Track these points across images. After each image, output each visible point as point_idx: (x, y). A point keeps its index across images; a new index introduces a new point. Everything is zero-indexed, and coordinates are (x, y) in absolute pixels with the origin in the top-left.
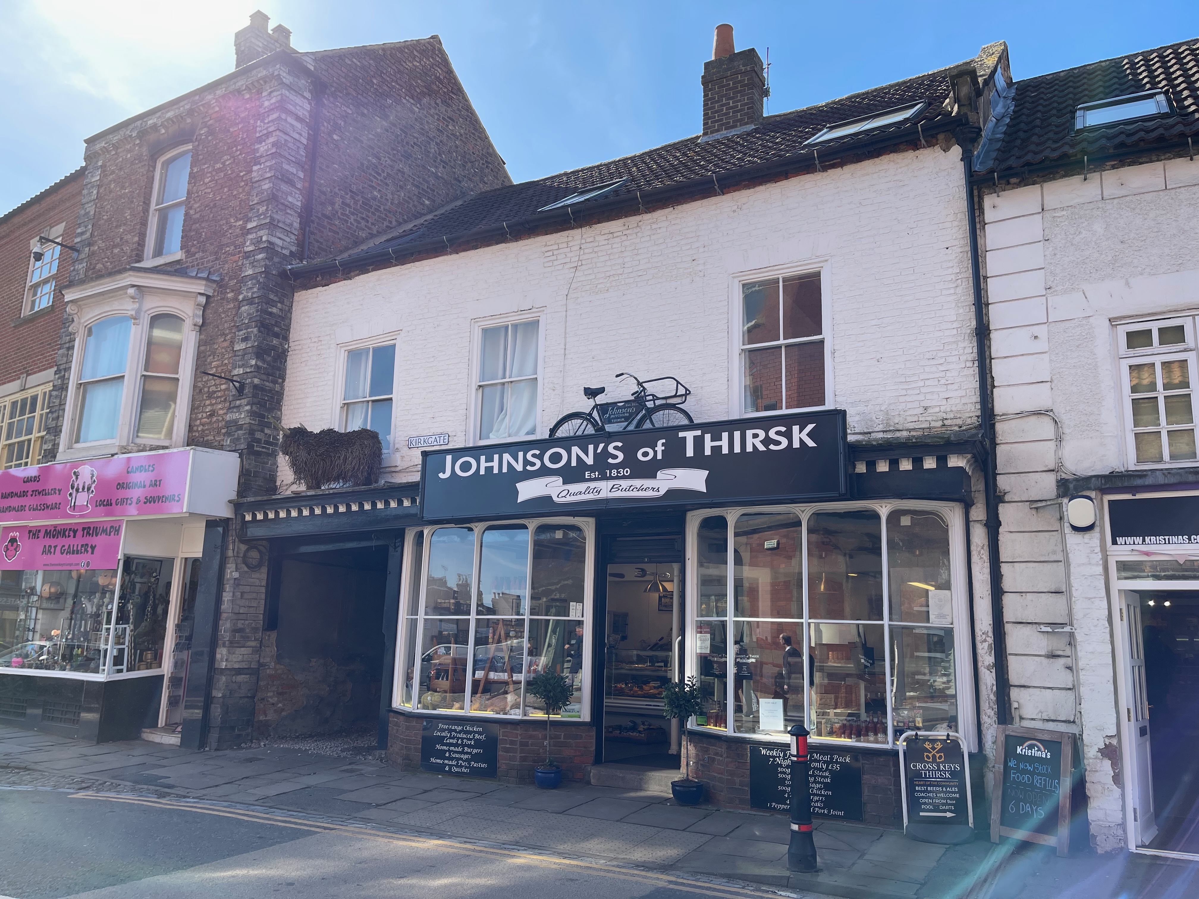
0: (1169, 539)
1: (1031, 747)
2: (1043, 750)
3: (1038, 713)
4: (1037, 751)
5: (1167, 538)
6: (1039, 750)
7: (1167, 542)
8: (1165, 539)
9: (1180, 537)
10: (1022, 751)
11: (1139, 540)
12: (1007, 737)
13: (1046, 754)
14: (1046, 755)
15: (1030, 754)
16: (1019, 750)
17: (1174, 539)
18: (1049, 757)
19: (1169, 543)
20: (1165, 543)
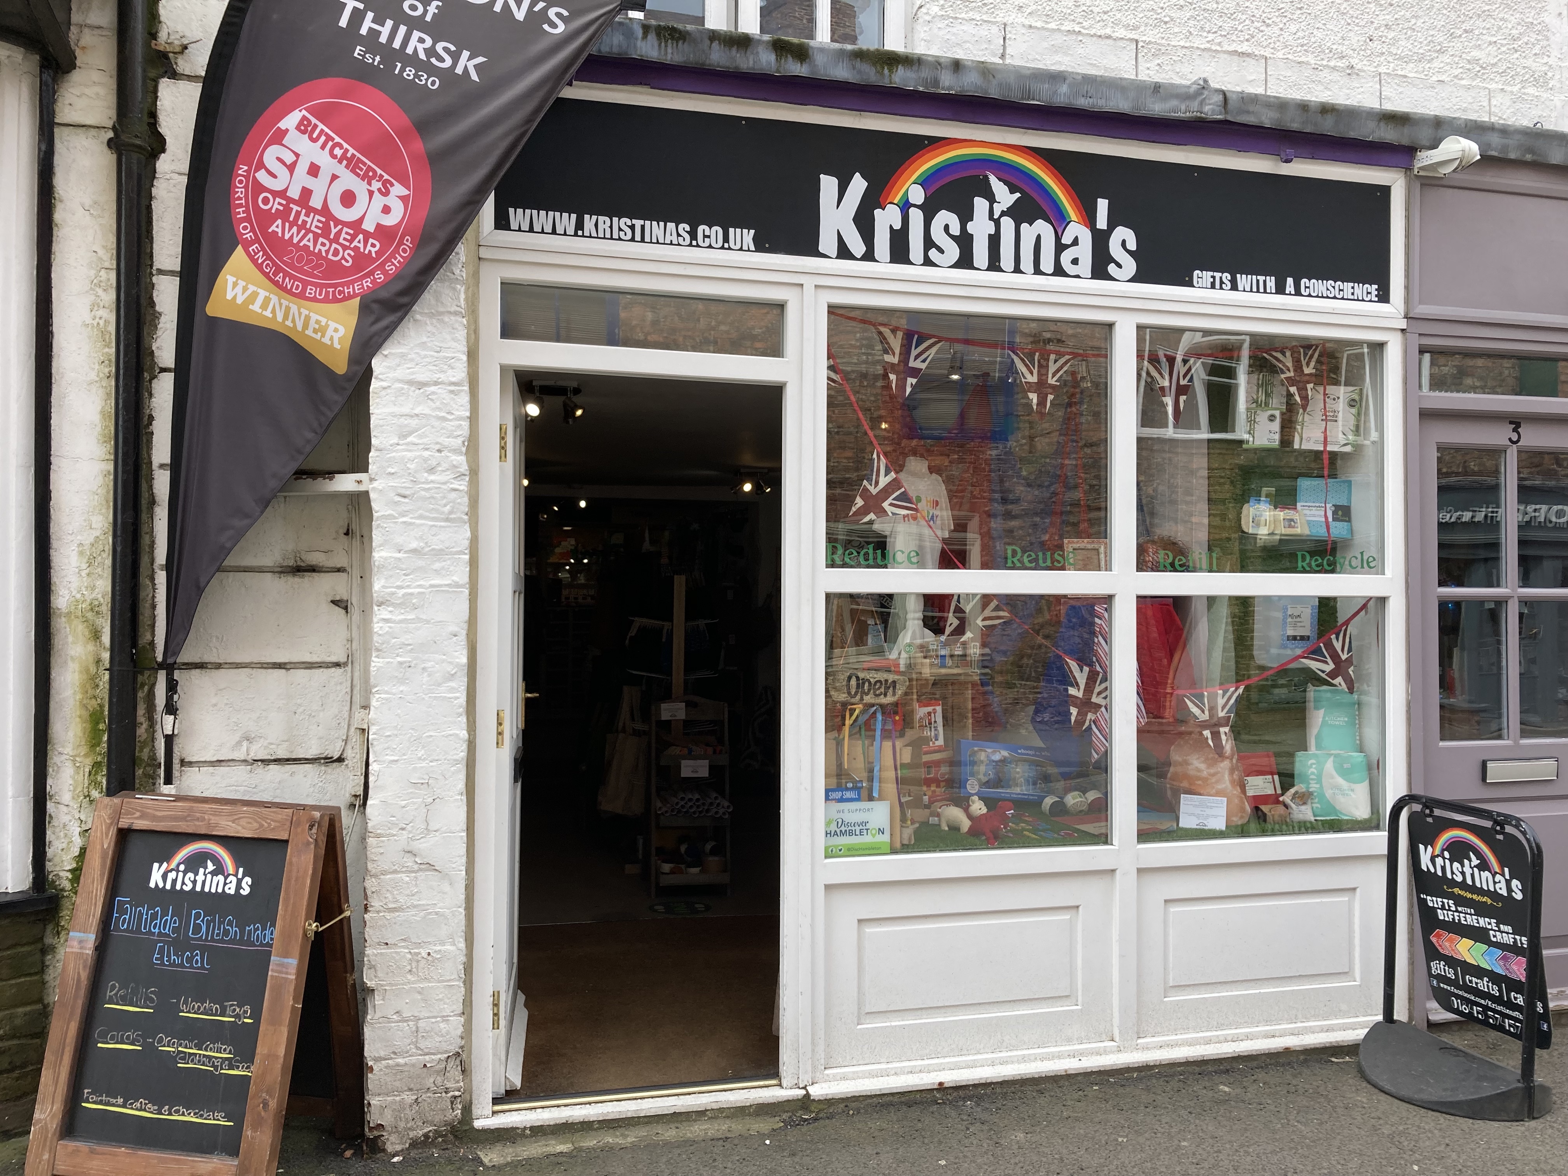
0: (643, 227)
1: (194, 863)
2: (231, 869)
3: (239, 743)
4: (214, 873)
5: (638, 223)
6: (219, 870)
7: (638, 237)
8: (632, 227)
9: (671, 226)
10: (164, 877)
11: (568, 221)
12: (124, 835)
13: (239, 882)
14: (239, 886)
15: (188, 887)
16: (156, 878)
17: (656, 229)
18: (246, 891)
19: (643, 240)
20: (633, 239)
